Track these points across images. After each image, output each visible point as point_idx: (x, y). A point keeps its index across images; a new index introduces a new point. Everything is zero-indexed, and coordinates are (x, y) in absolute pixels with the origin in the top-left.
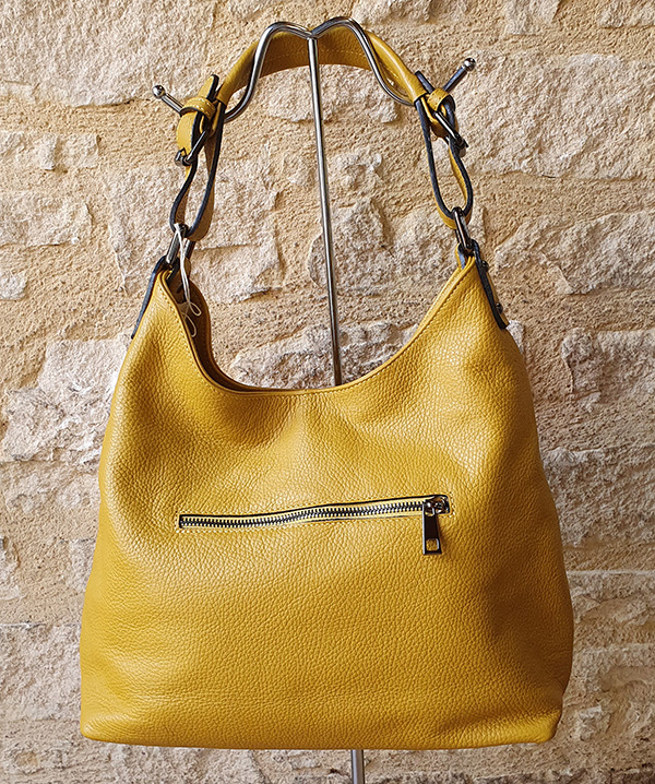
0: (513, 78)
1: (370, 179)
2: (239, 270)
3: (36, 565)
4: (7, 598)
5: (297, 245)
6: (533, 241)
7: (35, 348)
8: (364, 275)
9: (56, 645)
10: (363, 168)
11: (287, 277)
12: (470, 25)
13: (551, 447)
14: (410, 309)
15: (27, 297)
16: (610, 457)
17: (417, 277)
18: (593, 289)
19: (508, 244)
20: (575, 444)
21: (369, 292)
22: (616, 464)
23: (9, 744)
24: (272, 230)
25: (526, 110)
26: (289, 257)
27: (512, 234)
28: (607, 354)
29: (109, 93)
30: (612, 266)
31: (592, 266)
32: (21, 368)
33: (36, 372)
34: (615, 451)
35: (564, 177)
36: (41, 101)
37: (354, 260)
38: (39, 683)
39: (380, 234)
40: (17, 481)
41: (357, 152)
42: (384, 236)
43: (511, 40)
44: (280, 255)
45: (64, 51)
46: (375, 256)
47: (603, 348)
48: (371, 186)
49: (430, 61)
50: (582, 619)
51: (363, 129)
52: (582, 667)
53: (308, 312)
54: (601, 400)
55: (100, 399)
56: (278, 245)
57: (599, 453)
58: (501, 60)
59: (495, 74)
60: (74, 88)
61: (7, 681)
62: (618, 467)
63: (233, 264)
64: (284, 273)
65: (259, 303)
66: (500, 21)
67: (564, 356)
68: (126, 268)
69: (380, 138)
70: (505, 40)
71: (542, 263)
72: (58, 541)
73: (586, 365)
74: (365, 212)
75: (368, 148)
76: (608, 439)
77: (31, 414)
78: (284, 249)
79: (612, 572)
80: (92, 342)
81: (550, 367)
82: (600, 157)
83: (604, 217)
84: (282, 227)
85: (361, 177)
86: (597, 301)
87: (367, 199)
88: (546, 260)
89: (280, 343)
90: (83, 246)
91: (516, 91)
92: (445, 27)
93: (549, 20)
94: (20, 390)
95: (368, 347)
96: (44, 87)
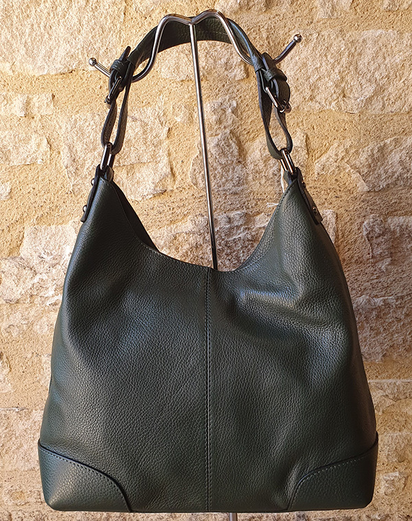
0: (324, 48)
1: (229, 118)
2: (146, 179)
3: (21, 371)
4: (3, 392)
5: (182, 162)
6: (340, 156)
7: (17, 231)
8: (227, 181)
9: (35, 422)
10: (224, 111)
11: (177, 182)
12: (294, 13)
13: (358, 295)
14: (259, 203)
15: (11, 198)
16: (399, 302)
17: (263, 181)
18: (383, 188)
19: (324, 158)
20: (375, 293)
21: (231, 192)
22: (404, 307)
23: (7, 486)
24: (166, 152)
25: (333, 68)
26: (177, 171)
27: (326, 152)
28: (394, 232)
29: (59, 66)
30: (396, 172)
31: (382, 172)
32: (9, 243)
33: (19, 246)
34: (402, 297)
35: (361, 113)
36: (17, 73)
37: (220, 171)
38: (25, 447)
39: (237, 154)
40: (8, 316)
41: (220, 100)
42: (240, 155)
43: (321, 22)
44: (172, 169)
45: (30, 40)
46: (234, 169)
47: (392, 228)
48: (230, 122)
49: (267, 38)
50: (383, 412)
51: (224, 86)
52: (384, 445)
53: (191, 205)
54: (392, 263)
55: (58, 263)
56: (170, 162)
57: (391, 299)
58: (315, 36)
59: (311, 45)
60: (36, 64)
61: (5, 445)
62: (405, 309)
63: (142, 175)
64: (174, 180)
65: (159, 200)
66: (314, 10)
67: (365, 233)
68: (73, 178)
69: (235, 91)
70: (318, 22)
71: (347, 171)
72: (35, 355)
73: (380, 239)
74: (226, 139)
75: (227, 97)
76: (397, 289)
77: (16, 273)
78: (174, 164)
79: (404, 380)
80: (53, 227)
81: (355, 241)
82: (385, 98)
83: (389, 139)
84: (172, 150)
85: (224, 116)
86: (387, 196)
87: (228, 131)
88: (350, 168)
89: (173, 226)
90: (45, 165)
91: (326, 55)
92: (277, 15)
93: (347, 8)
94: (9, 258)
95: (231, 228)
96: (17, 63)
